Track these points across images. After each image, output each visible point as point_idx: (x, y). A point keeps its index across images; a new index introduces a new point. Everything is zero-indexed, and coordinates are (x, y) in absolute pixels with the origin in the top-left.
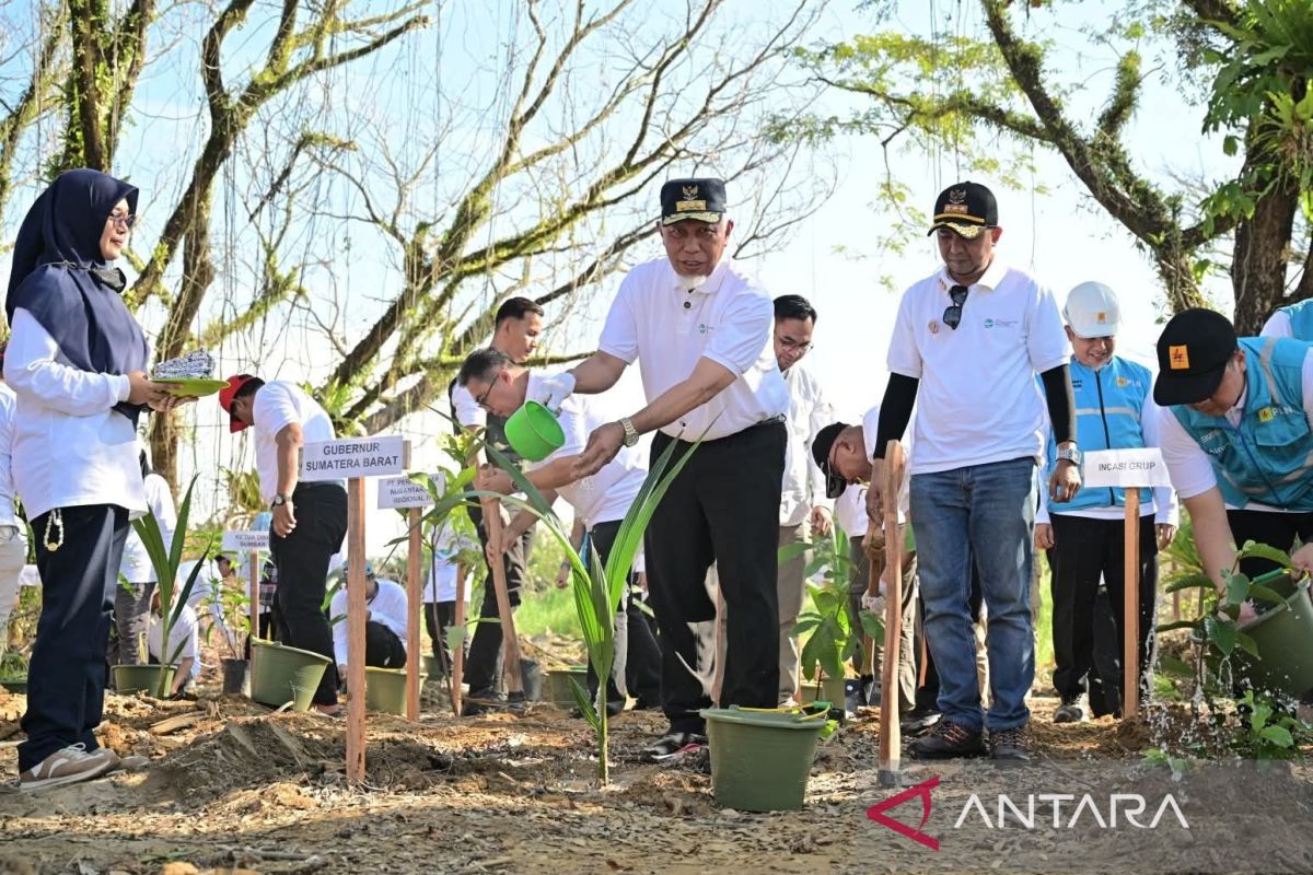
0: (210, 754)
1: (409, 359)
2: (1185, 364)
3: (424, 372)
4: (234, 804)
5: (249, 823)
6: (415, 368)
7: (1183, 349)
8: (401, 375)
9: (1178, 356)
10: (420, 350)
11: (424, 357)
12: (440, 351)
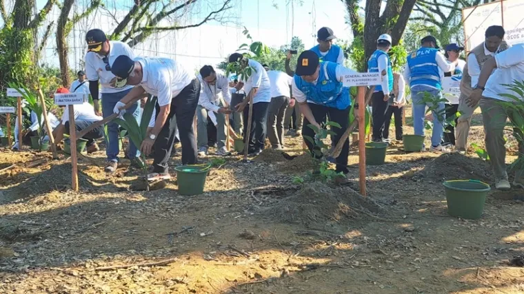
0: (33, 184)
1: (137, 27)
2: (307, 64)
3: (141, 32)
4: (36, 201)
5: (38, 209)
6: (138, 30)
7: (307, 60)
8: (135, 32)
9: (305, 62)
10: (139, 24)
11: (141, 26)
12: (146, 25)
